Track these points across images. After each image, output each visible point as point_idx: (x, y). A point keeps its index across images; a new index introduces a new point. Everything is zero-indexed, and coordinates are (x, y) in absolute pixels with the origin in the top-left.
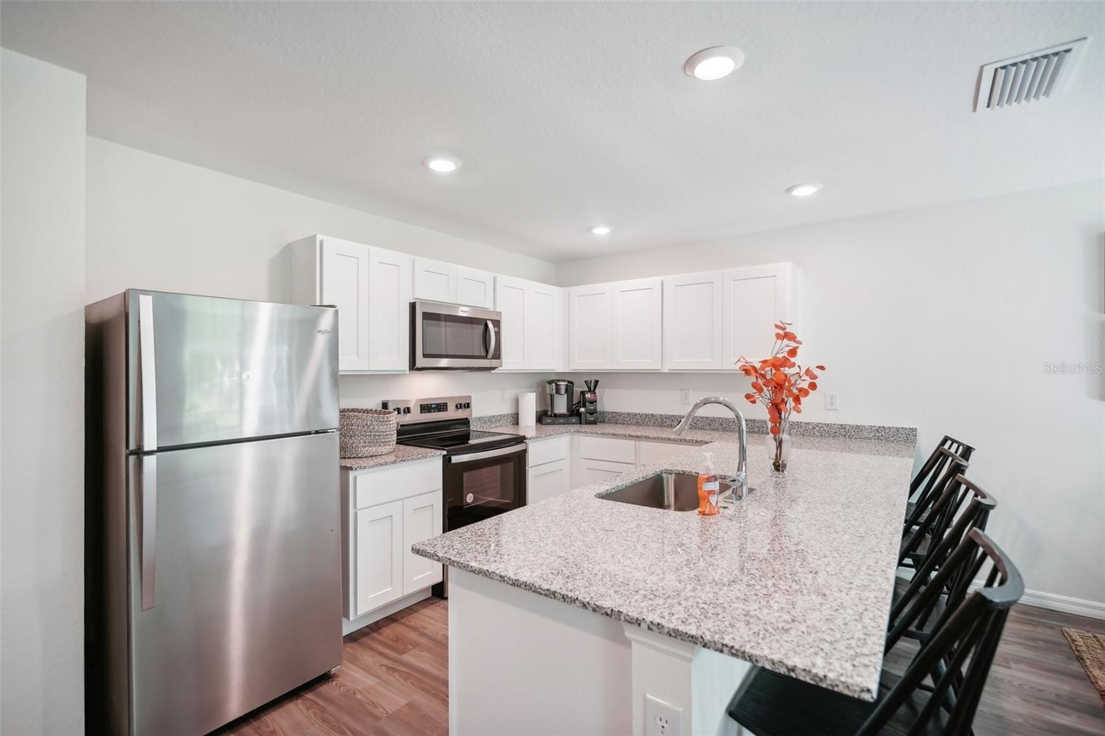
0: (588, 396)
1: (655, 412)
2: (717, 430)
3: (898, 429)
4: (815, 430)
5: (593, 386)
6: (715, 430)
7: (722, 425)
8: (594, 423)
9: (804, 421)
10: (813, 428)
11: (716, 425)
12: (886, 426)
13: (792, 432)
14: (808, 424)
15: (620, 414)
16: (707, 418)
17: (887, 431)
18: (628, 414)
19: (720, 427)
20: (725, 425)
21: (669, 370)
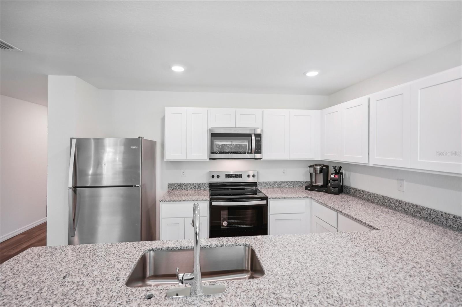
0: (332, 176)
8: (336, 194)
21: (373, 164)
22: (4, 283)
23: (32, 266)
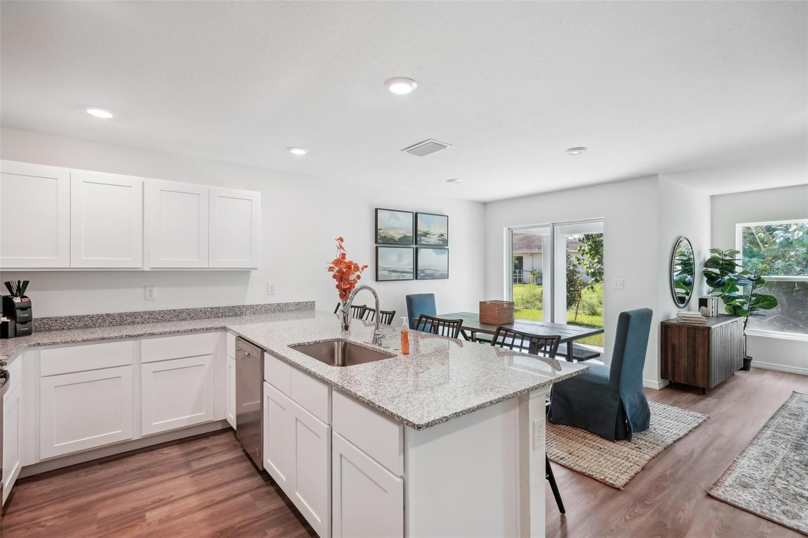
0: (17, 300)
1: (111, 311)
2: (186, 319)
3: (307, 303)
4: (262, 309)
5: (22, 288)
6: (183, 320)
7: (189, 314)
8: (28, 333)
9: (255, 304)
10: (261, 308)
11: (184, 315)
12: (301, 302)
13: (247, 313)
14: (258, 305)
15: (56, 320)
16: (174, 311)
17: (302, 304)
18: (70, 317)
19: (188, 317)
20: (192, 315)
21: (151, 268)
22: (465, 386)
23: (437, 393)
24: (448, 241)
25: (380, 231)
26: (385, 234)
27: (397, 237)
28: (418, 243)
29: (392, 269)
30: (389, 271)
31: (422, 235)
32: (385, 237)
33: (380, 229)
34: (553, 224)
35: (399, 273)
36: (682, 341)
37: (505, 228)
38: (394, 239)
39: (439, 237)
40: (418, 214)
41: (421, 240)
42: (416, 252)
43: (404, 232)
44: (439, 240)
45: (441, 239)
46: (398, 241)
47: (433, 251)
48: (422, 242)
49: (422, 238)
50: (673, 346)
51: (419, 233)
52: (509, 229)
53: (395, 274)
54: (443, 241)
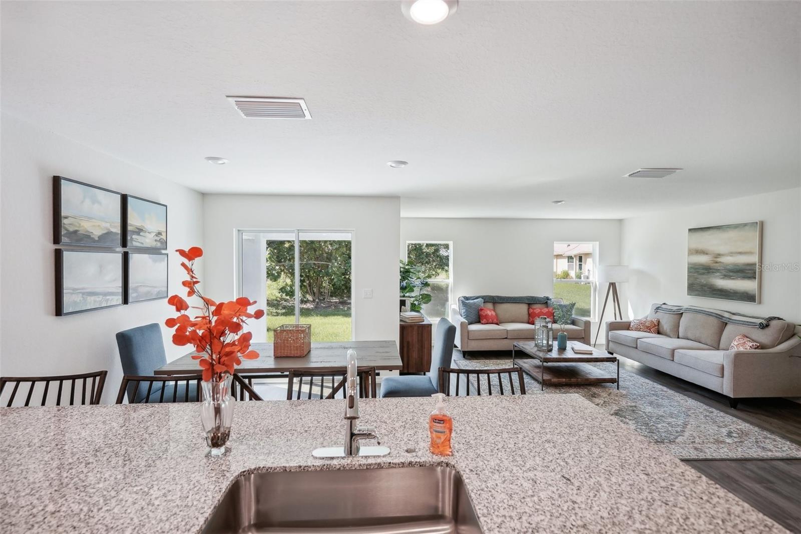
24: (166, 243)
25: (64, 221)
26: (75, 226)
27: (97, 233)
28: (129, 244)
29: (88, 290)
30: (83, 294)
31: (134, 232)
32: (76, 232)
33: (66, 218)
34: (298, 230)
35: (101, 297)
36: (414, 338)
37: (234, 229)
38: (92, 236)
39: (156, 235)
40: (129, 199)
41: (132, 238)
42: (126, 258)
43: (108, 225)
44: (156, 241)
45: (158, 239)
46: (97, 241)
47: (150, 258)
48: (135, 244)
49: (134, 237)
50: (408, 343)
51: (129, 228)
52: (239, 230)
53: (93, 298)
54: (162, 243)
